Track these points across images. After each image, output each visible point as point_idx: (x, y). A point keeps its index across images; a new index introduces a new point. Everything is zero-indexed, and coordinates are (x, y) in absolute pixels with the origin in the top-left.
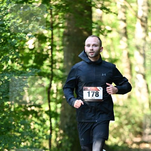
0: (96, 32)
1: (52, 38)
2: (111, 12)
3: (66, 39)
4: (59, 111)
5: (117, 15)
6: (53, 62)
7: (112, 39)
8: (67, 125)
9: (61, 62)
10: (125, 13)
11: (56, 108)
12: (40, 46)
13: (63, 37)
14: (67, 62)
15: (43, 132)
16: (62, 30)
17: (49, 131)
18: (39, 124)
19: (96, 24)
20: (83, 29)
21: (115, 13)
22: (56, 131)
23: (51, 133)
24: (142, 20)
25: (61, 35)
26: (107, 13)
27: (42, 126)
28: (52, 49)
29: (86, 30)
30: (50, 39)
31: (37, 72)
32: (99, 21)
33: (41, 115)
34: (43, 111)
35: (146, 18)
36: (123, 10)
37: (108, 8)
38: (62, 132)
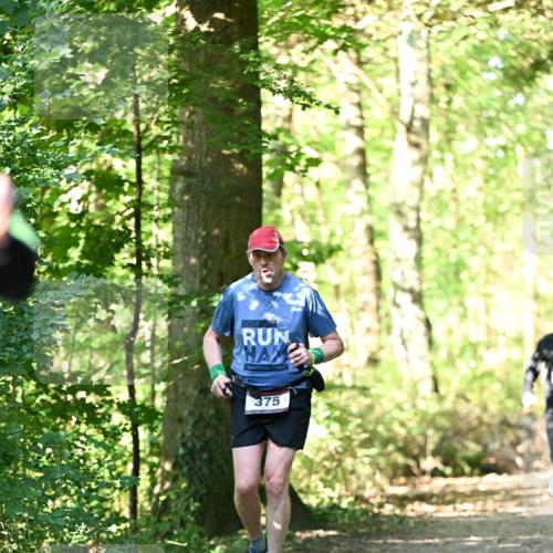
0: (270, 163)
1: (140, 182)
2: (318, 103)
3: (179, 186)
4: (160, 403)
5: (337, 112)
6: (142, 254)
7: (318, 184)
8: (184, 445)
9: (167, 256)
10: (359, 105)
11: (153, 394)
12: (102, 207)
13: (172, 181)
14: (187, 254)
15: (111, 469)
16: (168, 157)
17: (130, 466)
18: (98, 445)
19: (273, 137)
20: (233, 155)
21: (328, 106)
22: (152, 466)
23: (136, 471)
24: (409, 128)
25: (167, 173)
26: (304, 107)
27: (108, 449)
28: (137, 216)
29: (241, 157)
30: (132, 184)
32: (279, 130)
33: (107, 417)
34: (112, 401)
35: (425, 123)
36: (355, 98)
37: (308, 91)
38: (168, 466)
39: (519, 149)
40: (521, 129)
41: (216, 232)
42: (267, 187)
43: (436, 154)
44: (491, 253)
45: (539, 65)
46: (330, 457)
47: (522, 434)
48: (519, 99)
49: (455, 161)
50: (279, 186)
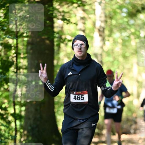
0: (57, 41)
1: (17, 47)
2: (72, 23)
3: (29, 48)
4: (23, 113)
5: (77, 25)
6: (18, 68)
8: (30, 126)
9: (25, 69)
10: (84, 23)
11: (21, 111)
12: (5, 54)
13: (27, 46)
14: (31, 68)
15: (9, 133)
16: (26, 39)
17: (14, 132)
18: (4, 126)
19: (58, 33)
20: (45, 38)
21: (75, 24)
22: (21, 132)
23: (16, 134)
24: (99, 30)
25: (25, 43)
26: (67, 24)
27: (8, 127)
28: (17, 57)
29: (48, 39)
30: (15, 47)
31: (3, 78)
33: (7, 118)
34: (8, 113)
36: (82, 21)
37: (68, 19)
38: (26, 132)
39: (132, 37)
41: (40, 61)
42: (56, 48)
43: (106, 38)
45: (138, 11)
47: (133, 123)
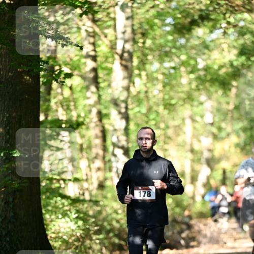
0: (44, 76)
7: (71, 88)
10: (94, 44)
20: (23, 71)
29: (28, 73)
32: (49, 58)
35: (131, 55)
36: (92, 40)
39: (183, 69)
40: (183, 57)
41: (14, 114)
42: (42, 89)
43: (136, 72)
44: (168, 127)
45: (194, 23)
46: (78, 239)
47: (184, 227)
48: (183, 41)
49: (147, 75)
50: (49, 89)
